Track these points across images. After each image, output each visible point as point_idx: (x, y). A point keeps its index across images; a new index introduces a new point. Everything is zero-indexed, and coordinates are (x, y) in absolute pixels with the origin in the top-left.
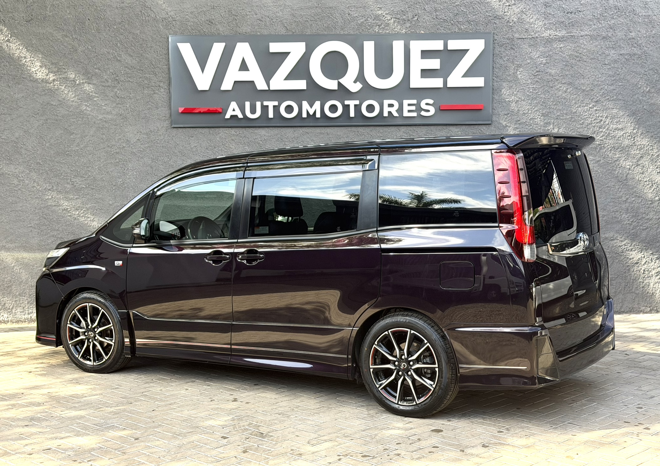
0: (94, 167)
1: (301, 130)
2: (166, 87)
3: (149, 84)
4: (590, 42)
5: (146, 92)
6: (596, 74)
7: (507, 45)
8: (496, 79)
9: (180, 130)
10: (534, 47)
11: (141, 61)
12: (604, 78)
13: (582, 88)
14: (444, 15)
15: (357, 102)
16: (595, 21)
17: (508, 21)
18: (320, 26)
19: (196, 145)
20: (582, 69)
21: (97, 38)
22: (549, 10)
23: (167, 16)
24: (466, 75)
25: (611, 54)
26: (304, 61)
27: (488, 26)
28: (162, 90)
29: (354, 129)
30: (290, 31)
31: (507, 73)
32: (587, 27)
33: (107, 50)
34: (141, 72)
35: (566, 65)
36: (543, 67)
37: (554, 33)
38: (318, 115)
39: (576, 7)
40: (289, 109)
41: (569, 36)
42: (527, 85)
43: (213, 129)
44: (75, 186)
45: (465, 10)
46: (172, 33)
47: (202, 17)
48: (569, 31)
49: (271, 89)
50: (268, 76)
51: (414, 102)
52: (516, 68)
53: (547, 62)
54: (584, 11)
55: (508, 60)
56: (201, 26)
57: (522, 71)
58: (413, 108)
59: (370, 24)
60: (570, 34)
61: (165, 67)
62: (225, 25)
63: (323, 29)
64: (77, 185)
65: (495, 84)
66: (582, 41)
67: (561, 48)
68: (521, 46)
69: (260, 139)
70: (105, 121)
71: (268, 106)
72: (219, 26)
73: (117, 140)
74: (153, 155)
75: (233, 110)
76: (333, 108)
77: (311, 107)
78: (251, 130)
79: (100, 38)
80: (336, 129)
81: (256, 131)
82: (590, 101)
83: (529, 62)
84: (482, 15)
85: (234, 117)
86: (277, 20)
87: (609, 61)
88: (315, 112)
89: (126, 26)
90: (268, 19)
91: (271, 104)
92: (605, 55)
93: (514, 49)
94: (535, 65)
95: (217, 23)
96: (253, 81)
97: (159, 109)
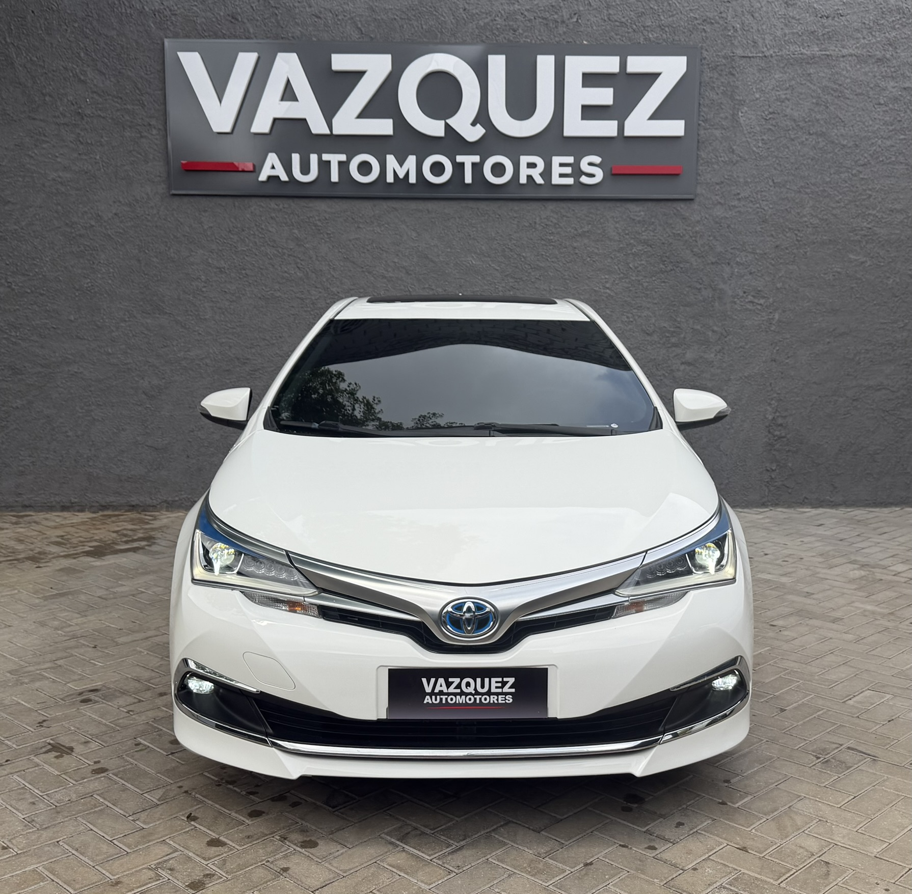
0: (44, 258)
1: (385, 205)
2: (161, 127)
3: (132, 122)
4: (856, 66)
5: (127, 134)
6: (864, 120)
7: (723, 67)
8: (703, 124)
9: (186, 200)
10: (765, 72)
11: (118, 82)
12: (877, 126)
13: (842, 142)
14: (621, 14)
15: (477, 159)
16: (865, 32)
17: (726, 28)
18: (416, 29)
19: (212, 225)
20: (844, 112)
21: (47, 43)
22: (792, 12)
23: (162, 7)
24: (655, 116)
25: (888, 87)
26: (390, 86)
27: (692, 36)
28: (154, 132)
29: (471, 204)
30: (365, 35)
31: (722, 115)
32: (853, 42)
33: (62, 63)
34: (119, 101)
35: (817, 104)
36: (781, 105)
37: (798, 49)
38: (413, 179)
39: (836, 8)
40: (365, 168)
41: (822, 55)
42: (753, 136)
43: (239, 199)
44: (13, 290)
45: (656, 8)
46: (171, 35)
47: (221, 10)
48: (823, 46)
49: (335, 132)
50: (329, 111)
51: (570, 160)
52: (737, 106)
53: (786, 98)
54: (848, 14)
55: (724, 93)
56: (219, 24)
57: (746, 112)
58: (568, 170)
59: (499, 26)
60: (824, 53)
61: (159, 92)
62: (258, 23)
63: (422, 33)
64: (16, 288)
65: (702, 132)
66: (844, 64)
67: (809, 75)
68: (747, 71)
69: (317, 218)
70: (61, 183)
71: (329, 162)
72: (248, 25)
73: (80, 215)
74: (141, 241)
75: (272, 166)
76: (437, 168)
77: (401, 165)
78: (303, 203)
79: (51, 44)
80: (442, 203)
81: (311, 205)
82: (853, 164)
83: (758, 96)
84: (683, 17)
85: (273, 179)
86: (345, 16)
87: (885, 99)
88: (407, 175)
89: (95, 23)
90: (331, 15)
91: (335, 159)
92: (879, 89)
93: (733, 75)
94: (767, 103)
95: (246, 21)
96: (305, 120)
97: (150, 164)
